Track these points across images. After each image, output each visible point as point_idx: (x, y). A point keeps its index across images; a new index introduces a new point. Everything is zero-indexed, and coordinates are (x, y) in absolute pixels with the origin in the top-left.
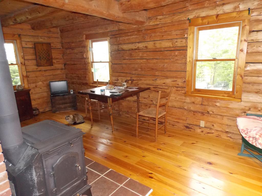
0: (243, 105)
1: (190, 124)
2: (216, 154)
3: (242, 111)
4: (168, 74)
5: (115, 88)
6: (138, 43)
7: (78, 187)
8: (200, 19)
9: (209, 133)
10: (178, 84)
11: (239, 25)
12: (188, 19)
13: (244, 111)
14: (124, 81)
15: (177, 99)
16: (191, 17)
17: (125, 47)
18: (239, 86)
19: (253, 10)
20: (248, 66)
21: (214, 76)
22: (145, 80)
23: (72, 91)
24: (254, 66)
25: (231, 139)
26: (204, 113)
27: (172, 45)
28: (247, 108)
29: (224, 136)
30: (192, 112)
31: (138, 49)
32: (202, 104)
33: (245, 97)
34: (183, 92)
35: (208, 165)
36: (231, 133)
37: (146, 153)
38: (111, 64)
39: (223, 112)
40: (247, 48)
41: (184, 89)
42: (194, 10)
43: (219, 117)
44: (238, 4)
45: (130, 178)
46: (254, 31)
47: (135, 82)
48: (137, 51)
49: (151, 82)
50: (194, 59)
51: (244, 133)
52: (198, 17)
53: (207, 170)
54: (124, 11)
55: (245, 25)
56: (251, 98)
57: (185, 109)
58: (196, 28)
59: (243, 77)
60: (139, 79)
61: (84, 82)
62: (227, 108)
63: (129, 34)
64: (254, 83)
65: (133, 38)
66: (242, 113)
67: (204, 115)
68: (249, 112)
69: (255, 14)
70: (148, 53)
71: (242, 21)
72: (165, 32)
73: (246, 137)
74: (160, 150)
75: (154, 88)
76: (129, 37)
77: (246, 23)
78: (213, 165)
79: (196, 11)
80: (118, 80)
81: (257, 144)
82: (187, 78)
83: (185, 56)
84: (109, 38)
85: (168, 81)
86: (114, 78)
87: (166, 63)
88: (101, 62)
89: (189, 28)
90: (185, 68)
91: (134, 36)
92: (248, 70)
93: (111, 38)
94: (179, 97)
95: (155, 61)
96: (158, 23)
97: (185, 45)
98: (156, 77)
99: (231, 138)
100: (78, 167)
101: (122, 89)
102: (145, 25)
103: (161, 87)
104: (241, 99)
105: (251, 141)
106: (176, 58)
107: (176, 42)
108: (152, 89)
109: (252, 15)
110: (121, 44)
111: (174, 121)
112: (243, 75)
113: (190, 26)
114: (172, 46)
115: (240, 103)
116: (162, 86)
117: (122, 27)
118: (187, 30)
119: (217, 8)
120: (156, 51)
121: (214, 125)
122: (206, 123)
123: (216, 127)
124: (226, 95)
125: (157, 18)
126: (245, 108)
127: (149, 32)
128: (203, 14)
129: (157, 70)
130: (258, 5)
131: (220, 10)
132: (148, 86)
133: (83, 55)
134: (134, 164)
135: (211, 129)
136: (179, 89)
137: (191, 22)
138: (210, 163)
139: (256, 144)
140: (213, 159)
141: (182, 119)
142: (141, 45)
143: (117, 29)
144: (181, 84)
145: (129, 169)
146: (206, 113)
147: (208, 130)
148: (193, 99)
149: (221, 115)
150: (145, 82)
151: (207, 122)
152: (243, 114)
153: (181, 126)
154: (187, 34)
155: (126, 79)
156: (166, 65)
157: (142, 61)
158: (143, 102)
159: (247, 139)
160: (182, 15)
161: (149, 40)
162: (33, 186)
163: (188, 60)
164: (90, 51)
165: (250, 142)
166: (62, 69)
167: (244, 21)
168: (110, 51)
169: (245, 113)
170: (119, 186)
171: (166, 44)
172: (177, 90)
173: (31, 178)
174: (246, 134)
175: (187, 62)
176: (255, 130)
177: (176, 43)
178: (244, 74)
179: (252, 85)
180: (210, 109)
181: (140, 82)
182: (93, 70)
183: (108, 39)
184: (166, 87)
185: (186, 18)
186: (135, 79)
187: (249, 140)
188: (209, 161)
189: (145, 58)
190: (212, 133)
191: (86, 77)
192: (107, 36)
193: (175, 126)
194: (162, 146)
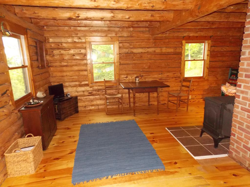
4: (169, 69)
6: (148, 48)
9: (194, 101)
10: (177, 76)
18: (207, 73)
22: (153, 75)
23: (69, 95)
29: (201, 101)
31: (148, 52)
34: (179, 80)
48: (146, 54)
55: (209, 43)
60: (147, 74)
67: (192, 91)
75: (159, 80)
80: (127, 77)
82: (181, 71)
85: (170, 74)
86: (123, 76)
89: (183, 41)
90: (181, 65)
91: (144, 43)
94: (177, 84)
95: (161, 61)
97: (181, 51)
98: (162, 72)
104: (208, 79)
107: (176, 49)
112: (208, 67)
114: (173, 51)
116: (166, 78)
120: (162, 54)
121: (196, 96)
127: (157, 41)
129: (162, 67)
132: (155, 79)
135: (194, 99)
142: (150, 50)
151: (192, 95)
155: (135, 76)
157: (150, 61)
160: (180, 33)
163: (182, 60)
172: (176, 79)
181: (149, 77)
184: (169, 79)
186: (144, 75)
189: (153, 59)
190: (196, 101)
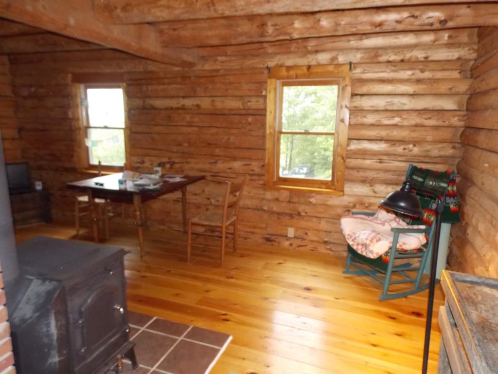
0: (346, 200)
1: (272, 235)
2: (315, 276)
3: (345, 209)
4: (236, 153)
5: (141, 176)
6: (184, 97)
7: (116, 345)
8: (284, 69)
9: (300, 246)
10: (253, 170)
11: (337, 83)
12: (268, 68)
13: (348, 209)
14: (156, 164)
15: (252, 194)
16: (272, 63)
17: (158, 103)
18: (340, 173)
19: (356, 65)
20: (352, 143)
21: (291, 156)
22: (196, 163)
23: (39, 185)
24: (359, 144)
25: (331, 253)
26: (294, 216)
27: (243, 105)
28: (351, 205)
29: (322, 249)
30: (276, 215)
31: (183, 108)
32: (290, 202)
33: (349, 188)
34: (261, 182)
35: (305, 291)
36: (331, 243)
37: (210, 286)
38: (129, 132)
39: (319, 212)
40: (350, 118)
41: (263, 177)
42: (276, 54)
43: (314, 219)
44: (337, 53)
45: (192, 327)
46: (357, 95)
47: (177, 166)
48: (181, 111)
49: (207, 166)
50: (277, 129)
51: (351, 239)
52: (281, 66)
53: (305, 298)
54: (166, 45)
55: (346, 85)
56: (356, 190)
57: (265, 210)
58: (278, 82)
59: (345, 158)
60: (184, 160)
61: (68, 165)
62: (325, 205)
63: (166, 81)
64: (358, 169)
65: (173, 88)
66: (345, 212)
67: (293, 218)
68: (354, 210)
69: (358, 70)
70: (202, 116)
71: (341, 79)
72: (231, 83)
73: (353, 245)
74: (232, 278)
75: (212, 176)
76: (166, 86)
77: (348, 81)
78: (312, 291)
79: (279, 57)
80: (143, 162)
81: (368, 253)
82: (267, 161)
83: (263, 125)
84: (125, 85)
85: (237, 165)
86: (135, 159)
87: (233, 134)
88: (106, 127)
89: (269, 81)
90: (264, 144)
91: (174, 86)
92: (351, 150)
93: (128, 85)
94: (254, 191)
95: (213, 130)
96: (219, 67)
97: (262, 107)
98: (216, 158)
99: (331, 250)
100: (119, 309)
101: (155, 179)
102: (196, 68)
103: (225, 175)
104: (343, 191)
105: (360, 250)
106: (249, 127)
107: (249, 101)
108: (210, 178)
109: (354, 72)
110: (149, 97)
111: (247, 232)
112: (345, 156)
113: (270, 77)
114: (241, 107)
115: (342, 198)
116: (226, 173)
117: (152, 67)
118: (265, 85)
119: (309, 56)
120: (215, 114)
121: (308, 232)
122: (296, 231)
123: (312, 236)
124: (324, 186)
125: (216, 60)
126: (349, 204)
127: (202, 80)
128: (290, 62)
129: (217, 146)
130: (362, 58)
131: (312, 60)
132: (203, 174)
133: (66, 113)
134: (194, 305)
135: (303, 239)
136: (254, 177)
137: (271, 72)
138: (308, 289)
139: (366, 253)
140: (311, 283)
141: (259, 228)
142: (188, 103)
143: (141, 70)
144: (257, 170)
145: (186, 313)
146: (296, 215)
147: (299, 242)
148: (276, 194)
149: (317, 217)
150: (197, 166)
151: (297, 229)
152: (347, 213)
153: (258, 238)
154: (266, 90)
155: (159, 161)
156: (232, 138)
157: (190, 130)
158: (191, 201)
159: (355, 247)
160: (257, 60)
161: (203, 95)
162: (50, 346)
163: (268, 131)
164: (82, 105)
165: (359, 252)
166: (13, 139)
167: (344, 79)
168: (127, 109)
169: (348, 211)
170: (176, 340)
171: (233, 104)
172: (251, 180)
173: (48, 331)
174: (353, 240)
175: (266, 133)
176: (364, 234)
177: (249, 104)
178: (347, 154)
179: (358, 171)
180: (301, 208)
181: (186, 166)
182: (88, 143)
183: (123, 85)
184: (234, 176)
185: (264, 65)
186: (177, 160)
187: (357, 249)
188: (306, 286)
189: (196, 124)
190: (306, 246)
191: (72, 156)
192: (122, 81)
193: (248, 240)
194: (233, 273)
